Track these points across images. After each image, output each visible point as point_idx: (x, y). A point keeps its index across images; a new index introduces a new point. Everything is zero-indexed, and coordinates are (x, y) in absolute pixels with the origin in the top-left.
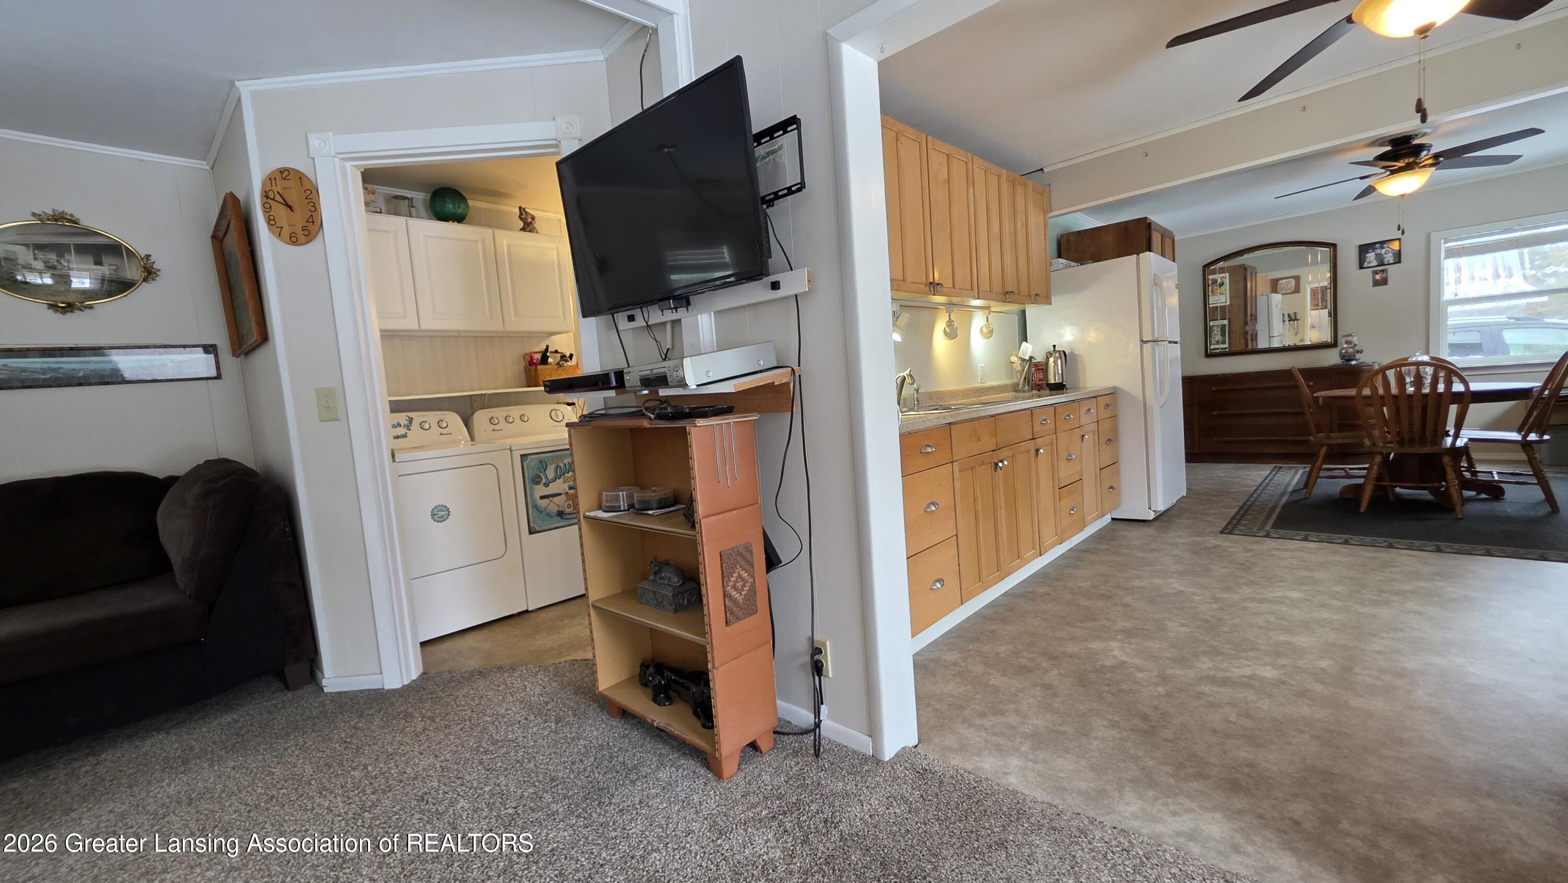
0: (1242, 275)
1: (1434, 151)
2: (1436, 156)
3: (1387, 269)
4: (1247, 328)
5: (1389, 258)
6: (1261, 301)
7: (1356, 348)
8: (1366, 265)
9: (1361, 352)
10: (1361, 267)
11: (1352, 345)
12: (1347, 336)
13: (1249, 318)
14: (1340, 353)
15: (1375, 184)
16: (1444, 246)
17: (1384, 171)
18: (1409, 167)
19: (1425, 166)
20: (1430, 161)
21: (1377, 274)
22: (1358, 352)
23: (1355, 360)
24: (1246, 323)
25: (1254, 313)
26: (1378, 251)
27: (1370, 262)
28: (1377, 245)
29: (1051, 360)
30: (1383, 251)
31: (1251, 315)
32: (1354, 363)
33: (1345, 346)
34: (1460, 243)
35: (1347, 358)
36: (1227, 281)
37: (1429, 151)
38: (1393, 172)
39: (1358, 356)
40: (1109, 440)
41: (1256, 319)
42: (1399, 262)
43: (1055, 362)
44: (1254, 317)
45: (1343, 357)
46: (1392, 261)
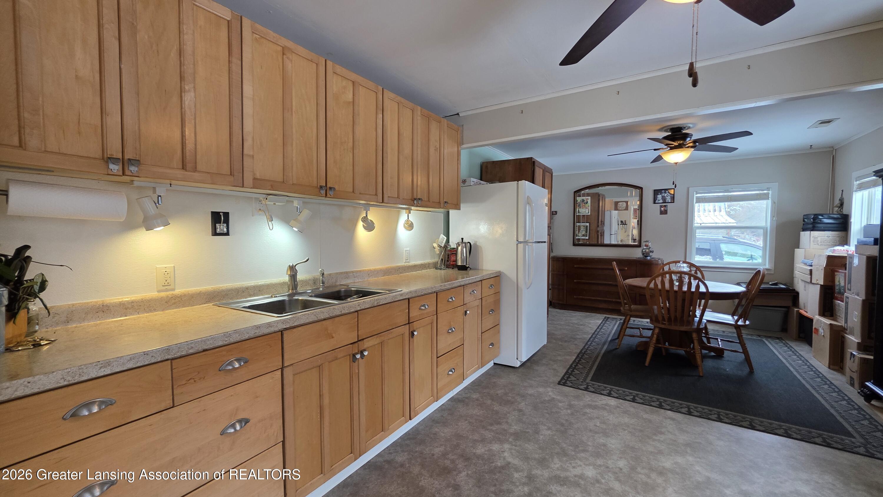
0: (597, 198)
1: (694, 138)
2: (695, 142)
3: (667, 205)
4: (599, 229)
5: (668, 199)
6: (607, 214)
7: (650, 249)
8: (657, 202)
9: (652, 252)
10: (655, 203)
11: (648, 248)
12: (646, 242)
13: (600, 223)
14: (642, 251)
15: (662, 154)
16: (695, 196)
17: (667, 147)
18: (680, 147)
19: (688, 147)
20: (691, 145)
21: (662, 207)
22: (651, 252)
23: (649, 256)
24: (598, 226)
25: (603, 220)
26: (663, 194)
27: (659, 200)
28: (663, 191)
29: (460, 248)
30: (666, 195)
31: (601, 222)
32: (649, 258)
33: (645, 247)
34: (703, 195)
35: (645, 255)
36: (589, 201)
37: (691, 138)
38: (672, 148)
39: (651, 254)
40: (492, 310)
41: (604, 224)
42: (674, 202)
43: (462, 250)
44: (603, 223)
45: (643, 254)
46: (670, 201)
